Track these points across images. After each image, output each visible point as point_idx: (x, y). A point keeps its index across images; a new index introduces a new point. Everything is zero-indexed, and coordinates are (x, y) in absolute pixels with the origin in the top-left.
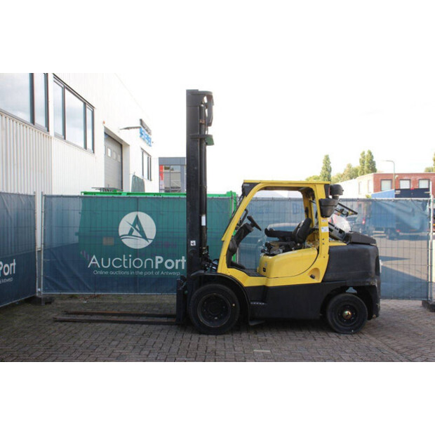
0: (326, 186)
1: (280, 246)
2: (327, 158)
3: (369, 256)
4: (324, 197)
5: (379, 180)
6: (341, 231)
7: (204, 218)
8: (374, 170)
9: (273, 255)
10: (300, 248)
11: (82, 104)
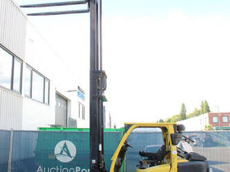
0: (175, 126)
1: (148, 163)
2: (183, 105)
3: (202, 169)
4: (173, 132)
5: (211, 116)
6: (185, 153)
7: (100, 146)
8: (208, 111)
9: (144, 168)
10: (160, 164)
11: (43, 79)
